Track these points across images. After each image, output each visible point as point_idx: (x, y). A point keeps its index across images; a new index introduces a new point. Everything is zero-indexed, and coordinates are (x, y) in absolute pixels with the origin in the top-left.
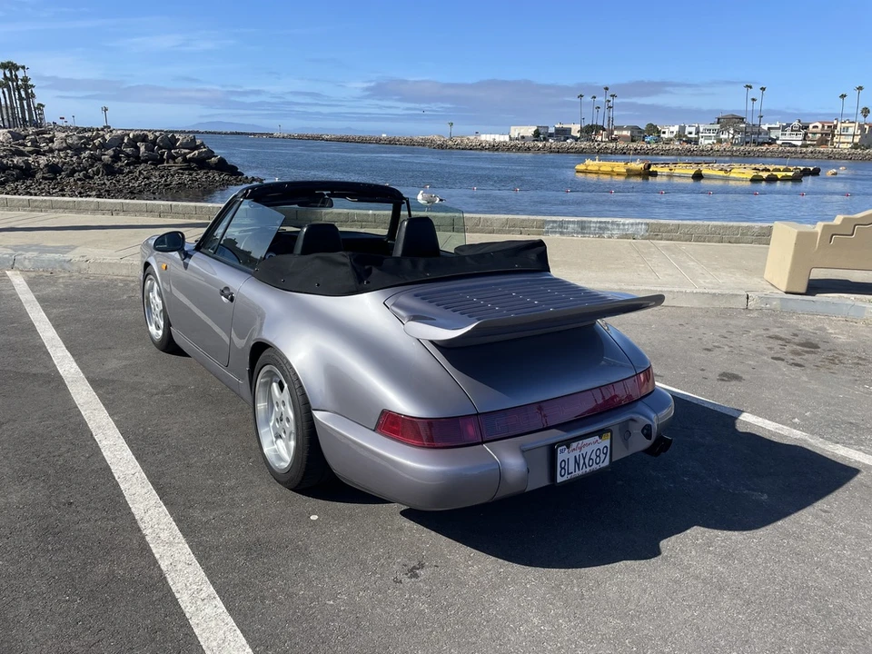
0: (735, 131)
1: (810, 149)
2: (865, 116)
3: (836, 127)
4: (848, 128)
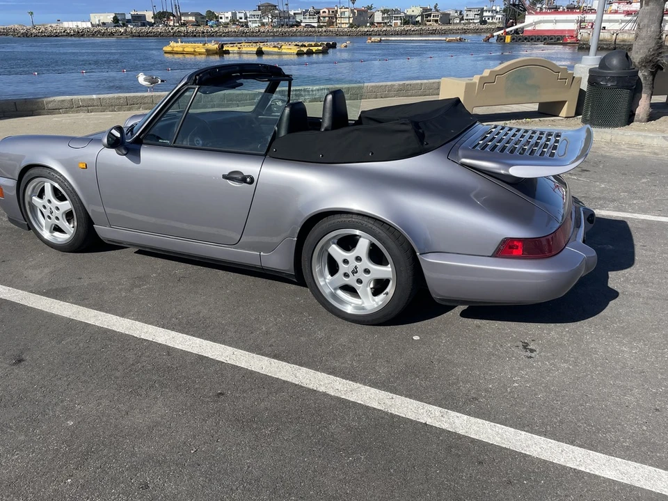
0: (272, 16)
1: (324, 29)
2: (353, 3)
3: (337, 11)
4: (344, 12)
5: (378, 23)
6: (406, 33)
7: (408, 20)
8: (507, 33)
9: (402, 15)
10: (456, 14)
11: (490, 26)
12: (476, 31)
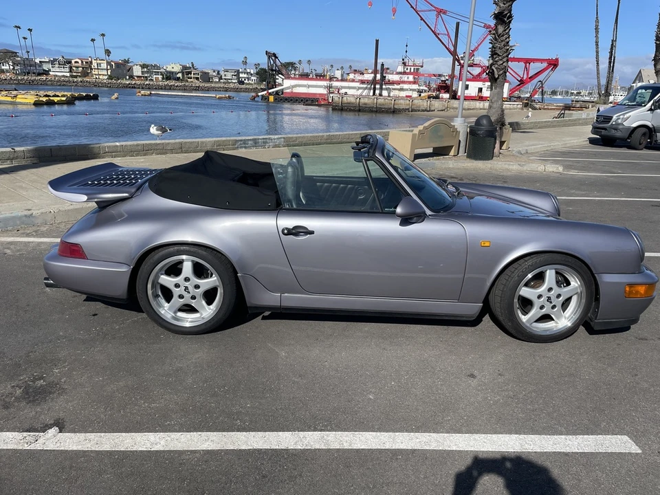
0: (14, 64)
1: (80, 79)
2: (109, 56)
3: (91, 62)
4: (100, 64)
5: (138, 77)
6: (170, 88)
7: (169, 76)
8: (270, 94)
9: (162, 70)
10: (214, 74)
11: (247, 86)
12: (236, 90)
